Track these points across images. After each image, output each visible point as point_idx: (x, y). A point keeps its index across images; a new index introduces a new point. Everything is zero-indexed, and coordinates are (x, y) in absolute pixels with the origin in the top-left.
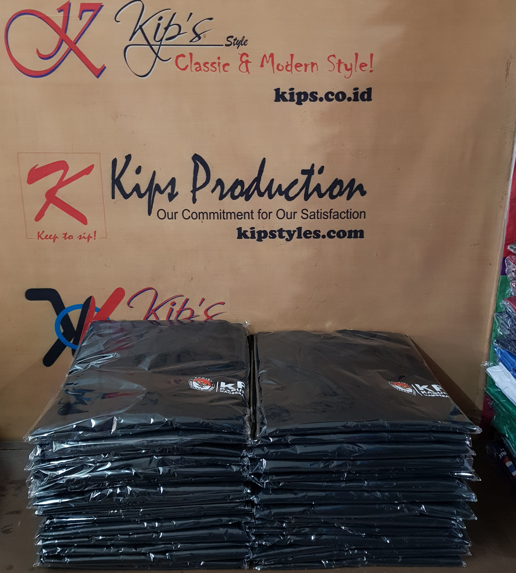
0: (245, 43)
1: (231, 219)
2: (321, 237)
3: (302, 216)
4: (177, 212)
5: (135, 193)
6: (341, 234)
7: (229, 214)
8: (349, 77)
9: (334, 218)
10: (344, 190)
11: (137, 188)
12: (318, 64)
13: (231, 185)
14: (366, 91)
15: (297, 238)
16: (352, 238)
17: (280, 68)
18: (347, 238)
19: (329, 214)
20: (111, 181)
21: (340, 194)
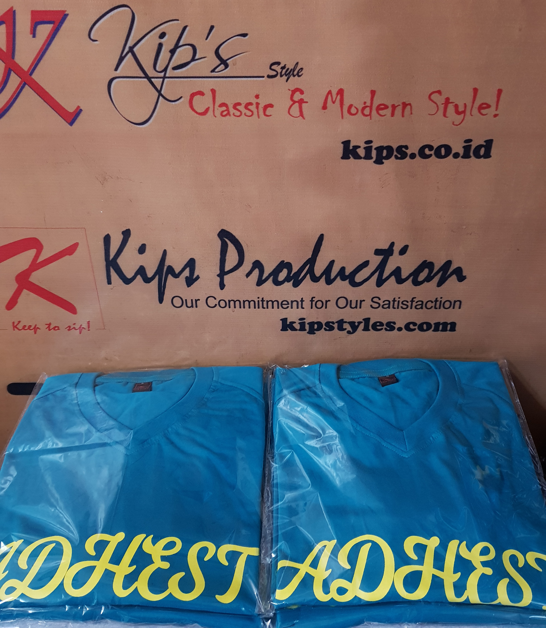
0: (298, 72)
1: (273, 308)
2: (396, 329)
3: (371, 306)
4: (199, 300)
5: (139, 277)
6: (424, 327)
7: (270, 303)
8: (459, 124)
9: (416, 308)
10: (433, 275)
11: (141, 271)
12: (412, 104)
13: (274, 267)
14: (485, 144)
15: (363, 330)
16: (439, 332)
17: (353, 111)
18: (433, 331)
19: (409, 304)
20: (104, 263)
21: (428, 279)
